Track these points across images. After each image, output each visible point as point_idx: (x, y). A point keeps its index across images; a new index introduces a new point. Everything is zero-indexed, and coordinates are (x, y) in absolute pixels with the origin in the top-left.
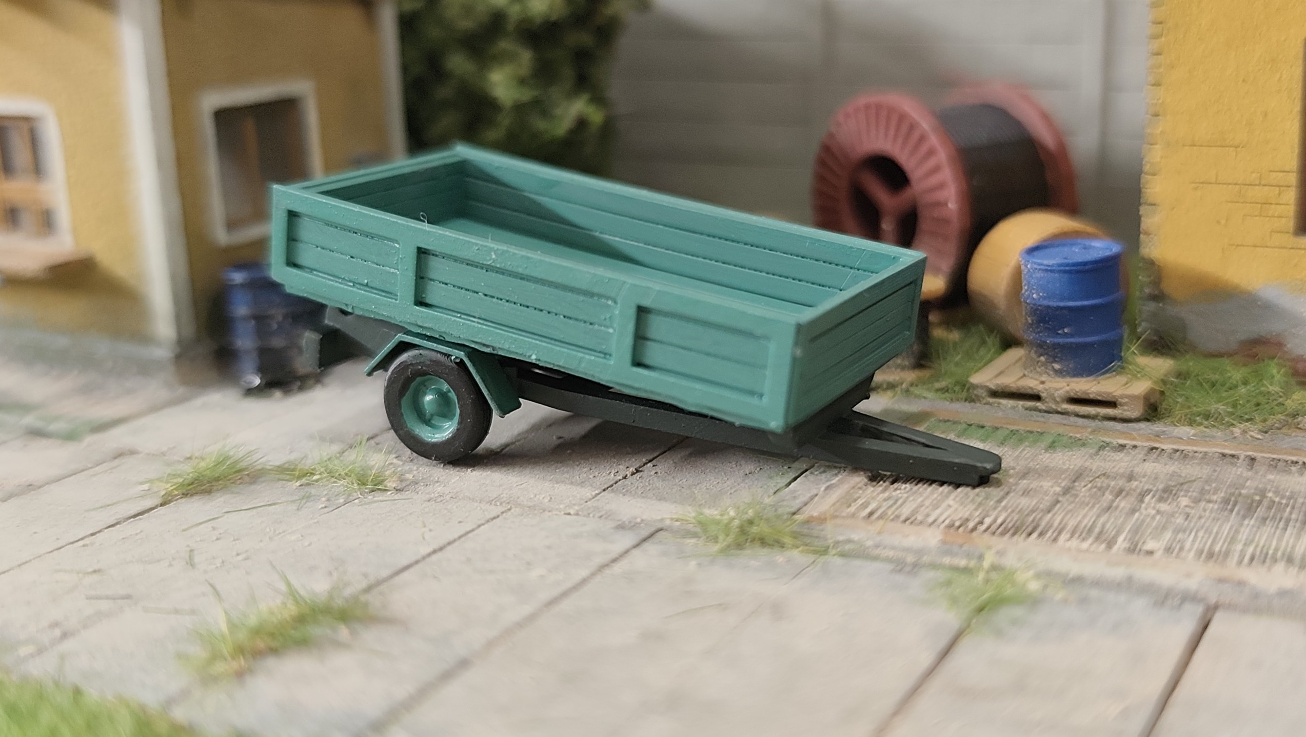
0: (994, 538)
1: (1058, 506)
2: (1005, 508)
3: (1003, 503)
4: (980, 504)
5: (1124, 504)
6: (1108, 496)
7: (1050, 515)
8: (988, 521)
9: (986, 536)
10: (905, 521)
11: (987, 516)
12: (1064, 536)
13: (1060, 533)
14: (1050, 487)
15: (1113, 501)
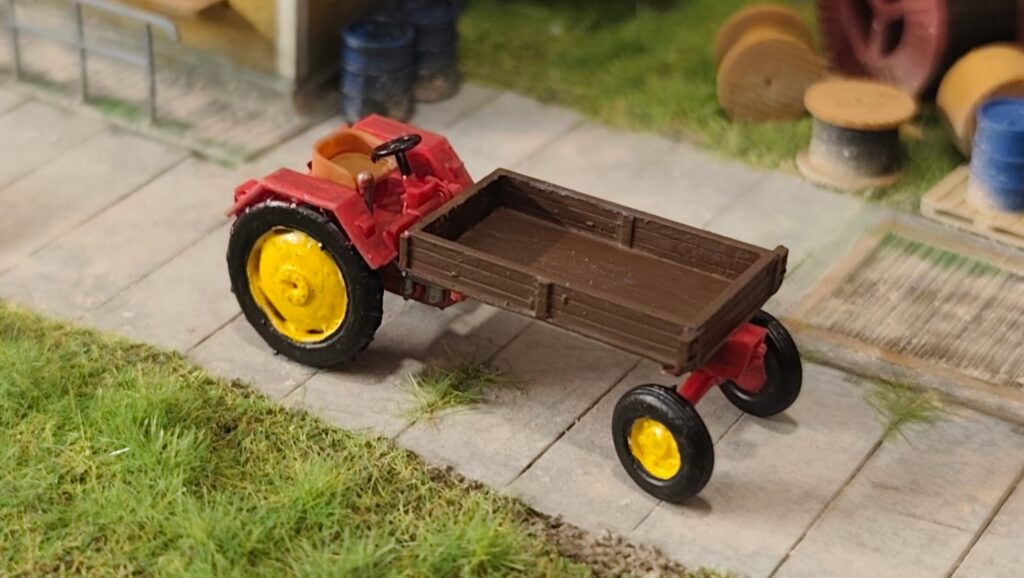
0: (917, 358)
1: (966, 333)
2: (928, 331)
3: (928, 326)
4: (912, 325)
5: (1013, 337)
6: (1003, 328)
7: (958, 342)
8: (914, 341)
9: (910, 356)
10: (856, 336)
11: (915, 337)
12: (965, 363)
13: (961, 360)
14: (965, 313)
15: (1005, 334)
